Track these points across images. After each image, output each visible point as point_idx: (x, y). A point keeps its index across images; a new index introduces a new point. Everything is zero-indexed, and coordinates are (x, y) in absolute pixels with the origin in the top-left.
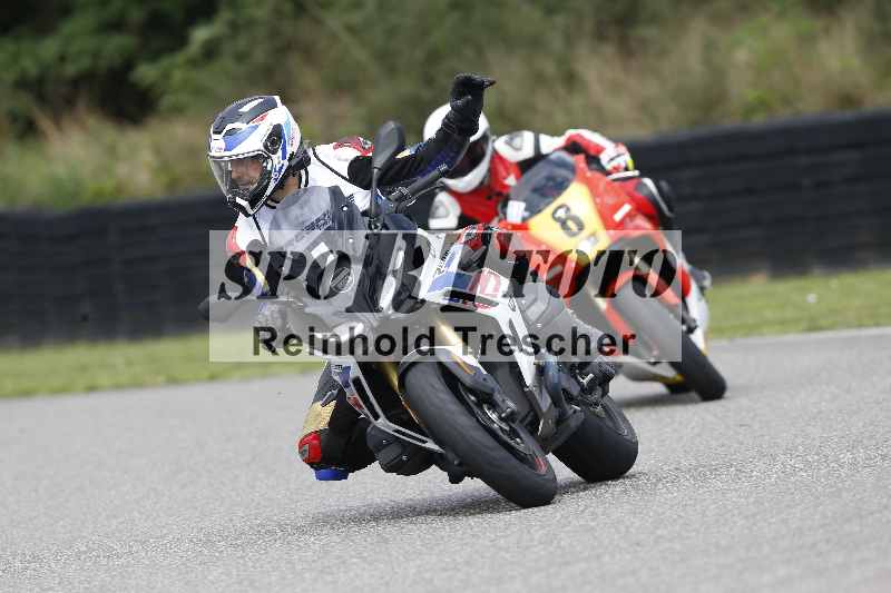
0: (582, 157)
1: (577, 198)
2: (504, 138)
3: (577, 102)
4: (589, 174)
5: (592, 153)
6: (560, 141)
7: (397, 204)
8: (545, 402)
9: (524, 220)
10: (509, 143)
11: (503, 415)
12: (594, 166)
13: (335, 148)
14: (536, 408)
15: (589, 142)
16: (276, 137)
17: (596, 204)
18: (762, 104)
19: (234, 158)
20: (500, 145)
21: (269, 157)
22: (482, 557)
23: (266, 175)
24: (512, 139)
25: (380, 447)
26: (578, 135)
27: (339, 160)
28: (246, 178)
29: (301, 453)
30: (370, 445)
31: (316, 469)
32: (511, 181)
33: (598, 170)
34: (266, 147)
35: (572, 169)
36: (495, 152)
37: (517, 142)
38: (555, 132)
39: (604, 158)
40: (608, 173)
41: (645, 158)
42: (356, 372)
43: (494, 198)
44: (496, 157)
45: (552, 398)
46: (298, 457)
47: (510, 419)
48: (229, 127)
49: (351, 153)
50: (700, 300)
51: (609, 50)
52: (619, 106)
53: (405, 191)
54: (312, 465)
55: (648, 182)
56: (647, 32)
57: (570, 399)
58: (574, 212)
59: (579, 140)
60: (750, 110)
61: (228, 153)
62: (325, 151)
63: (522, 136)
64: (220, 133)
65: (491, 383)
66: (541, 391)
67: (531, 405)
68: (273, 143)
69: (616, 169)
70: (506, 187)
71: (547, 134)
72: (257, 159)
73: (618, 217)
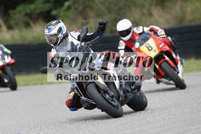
0: (153, 32)
1: (151, 42)
2: (136, 28)
3: (152, 20)
4: (154, 36)
5: (156, 31)
6: (149, 29)
7: (87, 46)
8: (121, 93)
9: (139, 47)
10: (137, 29)
11: (110, 96)
12: (156, 34)
13: (75, 32)
14: (119, 94)
15: (155, 29)
16: (60, 30)
17: (156, 43)
18: (193, 20)
19: (50, 35)
20: (135, 29)
21: (58, 34)
22: (130, 122)
23: (58, 39)
24: (137, 28)
25: (83, 103)
26: (153, 27)
27: (75, 35)
28: (53, 39)
29: (67, 104)
30: (81, 103)
31: (70, 108)
32: (137, 38)
33: (156, 35)
34: (58, 32)
35: (150, 35)
36: (133, 31)
37: (139, 29)
38: (147, 26)
39: (158, 32)
40: (159, 36)
41: (168, 32)
42: (76, 85)
43: (133, 42)
44: (134, 32)
45: (123, 92)
46: (66, 105)
47: (112, 97)
48: (49, 27)
49: (78, 34)
50: (181, 66)
51: (159, 8)
52: (162, 20)
53: (89, 43)
54: (69, 107)
55: (169, 38)
56: (168, 4)
57: (128, 92)
58: (150, 45)
59: (153, 28)
60: (191, 21)
61: (49, 34)
62: (72, 33)
63: (140, 27)
64: (47, 29)
65: (108, 88)
66: (121, 90)
67: (118, 93)
68: (60, 31)
69: (161, 35)
70: (136, 39)
71: (145, 27)
72: (56, 35)
73: (161, 46)
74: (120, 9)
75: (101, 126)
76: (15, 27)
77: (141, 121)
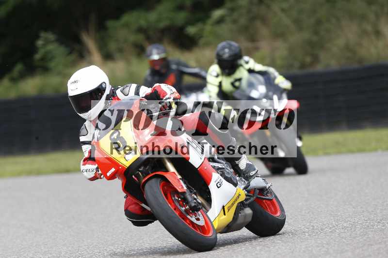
74: (319, 22)
75: (279, 248)
76: (117, 55)
77: (357, 239)
